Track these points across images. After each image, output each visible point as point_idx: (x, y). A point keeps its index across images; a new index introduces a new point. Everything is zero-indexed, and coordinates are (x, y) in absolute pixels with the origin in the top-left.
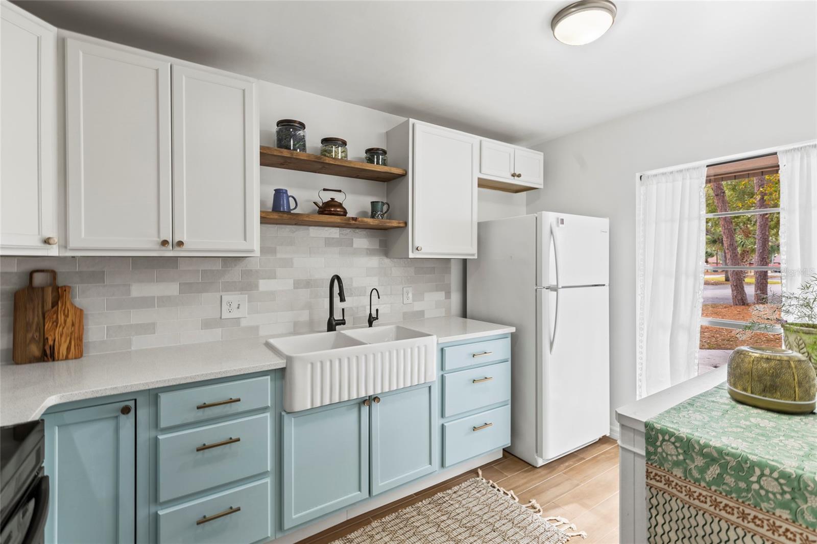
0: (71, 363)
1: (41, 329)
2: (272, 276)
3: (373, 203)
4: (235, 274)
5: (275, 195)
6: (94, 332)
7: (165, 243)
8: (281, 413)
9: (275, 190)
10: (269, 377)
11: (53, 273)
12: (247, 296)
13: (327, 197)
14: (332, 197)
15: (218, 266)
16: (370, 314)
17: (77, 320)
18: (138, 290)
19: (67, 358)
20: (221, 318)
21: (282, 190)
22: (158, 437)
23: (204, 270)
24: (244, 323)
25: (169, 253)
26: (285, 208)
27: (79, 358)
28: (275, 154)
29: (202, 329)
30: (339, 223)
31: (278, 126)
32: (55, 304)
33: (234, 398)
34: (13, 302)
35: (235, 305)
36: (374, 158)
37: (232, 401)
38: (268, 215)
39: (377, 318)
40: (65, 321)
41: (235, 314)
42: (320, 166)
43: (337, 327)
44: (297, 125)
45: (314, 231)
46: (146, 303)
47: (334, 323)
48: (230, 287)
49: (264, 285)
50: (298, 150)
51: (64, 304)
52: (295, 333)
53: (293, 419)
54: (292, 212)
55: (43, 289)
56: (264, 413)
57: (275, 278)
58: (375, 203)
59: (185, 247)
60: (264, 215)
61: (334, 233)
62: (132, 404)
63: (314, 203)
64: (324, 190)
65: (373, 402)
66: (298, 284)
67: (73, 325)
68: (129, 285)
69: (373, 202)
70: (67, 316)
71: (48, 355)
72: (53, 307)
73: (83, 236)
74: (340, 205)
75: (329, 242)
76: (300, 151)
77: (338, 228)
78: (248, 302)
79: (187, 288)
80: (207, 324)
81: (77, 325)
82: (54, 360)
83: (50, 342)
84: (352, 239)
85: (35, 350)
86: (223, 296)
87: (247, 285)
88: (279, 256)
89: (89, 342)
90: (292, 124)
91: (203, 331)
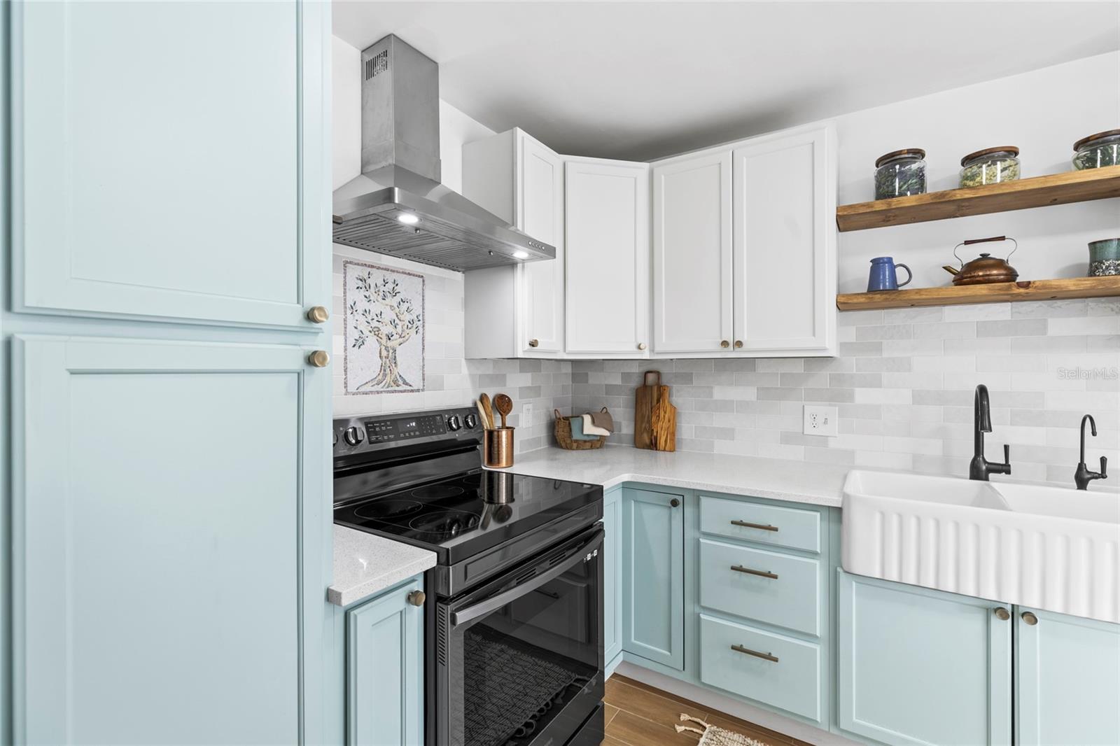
0: (668, 454)
1: (649, 421)
2: (875, 382)
3: (1093, 245)
4: (822, 378)
5: (872, 267)
6: (687, 430)
7: (725, 344)
8: (836, 569)
9: (871, 261)
10: (818, 515)
11: (658, 374)
12: (837, 408)
13: (972, 254)
14: (983, 253)
15: (799, 368)
16: (1081, 466)
17: (672, 417)
18: (721, 392)
19: (664, 450)
20: (803, 433)
21: (882, 258)
22: (701, 540)
23: (783, 374)
24: (832, 444)
25: (731, 353)
26: (887, 284)
27: (672, 451)
28: (861, 212)
29: (781, 443)
30: (985, 295)
31: (877, 166)
32: (658, 401)
33: (773, 525)
34: (635, 397)
35: (820, 420)
36: (1097, 153)
37: (769, 528)
38: (851, 299)
39: (1103, 475)
40: (664, 416)
41: (821, 430)
42: (952, 208)
43: (991, 475)
44: (906, 156)
45: (952, 314)
46: (726, 406)
47: (984, 468)
48: (816, 396)
49: (862, 396)
50: (909, 193)
51: (664, 401)
52: (915, 471)
53: (854, 583)
54: (900, 288)
55: (651, 387)
56: (813, 559)
57: (881, 387)
58: (1098, 245)
59: (745, 347)
60: (843, 300)
61: (1002, 312)
62: (680, 499)
63: (944, 268)
64: (967, 243)
65: (1020, 618)
66: (919, 398)
67: (669, 421)
68: (712, 388)
69: (1094, 243)
70: (665, 413)
71: (653, 445)
72: (657, 403)
73: (664, 341)
74: (1000, 264)
75: (984, 329)
76: (911, 194)
77: (1010, 304)
78: (839, 417)
79: (764, 393)
80: (787, 438)
81: (671, 422)
82: (656, 450)
83: (655, 434)
84: (1045, 320)
85: (646, 439)
86: (805, 406)
87: (838, 394)
88: (885, 355)
89: (682, 439)
90: (898, 157)
91: (783, 445)
